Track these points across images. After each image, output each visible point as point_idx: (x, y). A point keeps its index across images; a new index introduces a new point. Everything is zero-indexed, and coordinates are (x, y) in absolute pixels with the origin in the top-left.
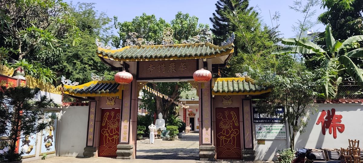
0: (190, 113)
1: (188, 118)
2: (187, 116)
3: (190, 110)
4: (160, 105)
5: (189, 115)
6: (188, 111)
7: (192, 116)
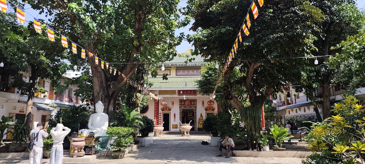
0: (164, 107)
1: (161, 115)
2: (160, 111)
3: (163, 103)
4: (101, 86)
5: (163, 110)
6: (162, 104)
7: (166, 112)
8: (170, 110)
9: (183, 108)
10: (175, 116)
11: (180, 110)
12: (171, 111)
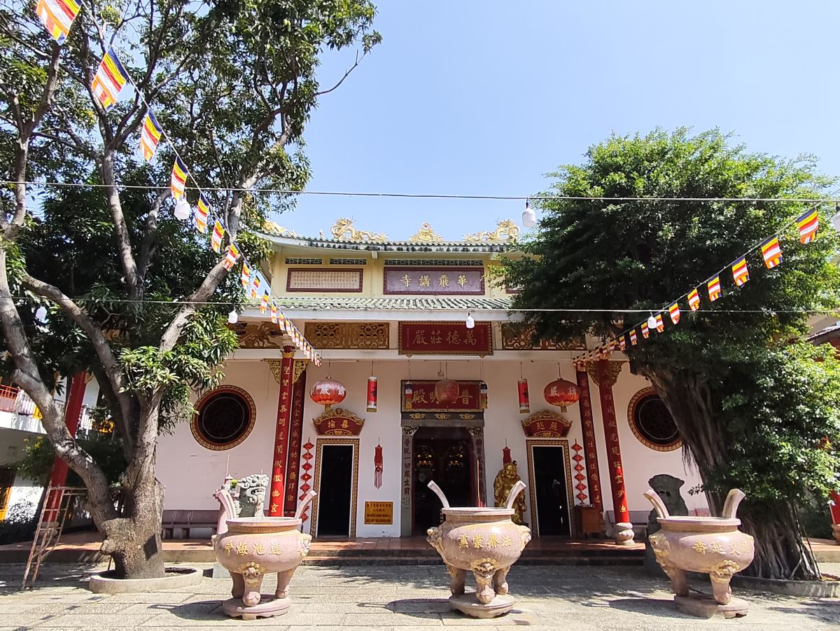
0: (330, 412)
1: (313, 451)
2: (309, 434)
3: (326, 388)
5: (321, 427)
7: (339, 438)
8: (356, 427)
9: (418, 419)
10: (379, 458)
11: (406, 431)
12: (361, 436)
